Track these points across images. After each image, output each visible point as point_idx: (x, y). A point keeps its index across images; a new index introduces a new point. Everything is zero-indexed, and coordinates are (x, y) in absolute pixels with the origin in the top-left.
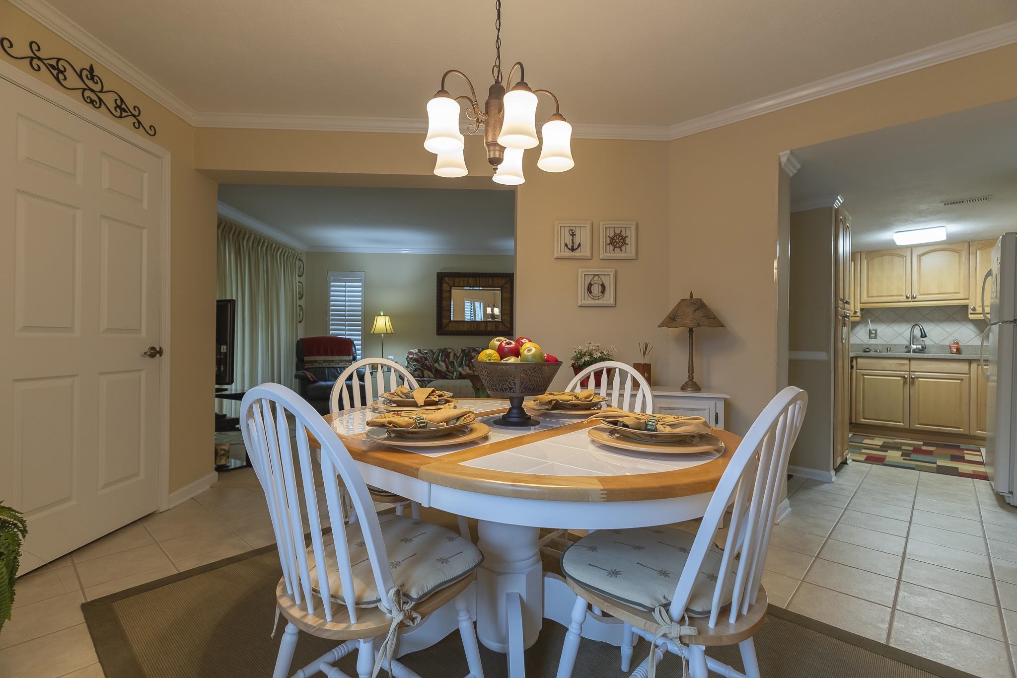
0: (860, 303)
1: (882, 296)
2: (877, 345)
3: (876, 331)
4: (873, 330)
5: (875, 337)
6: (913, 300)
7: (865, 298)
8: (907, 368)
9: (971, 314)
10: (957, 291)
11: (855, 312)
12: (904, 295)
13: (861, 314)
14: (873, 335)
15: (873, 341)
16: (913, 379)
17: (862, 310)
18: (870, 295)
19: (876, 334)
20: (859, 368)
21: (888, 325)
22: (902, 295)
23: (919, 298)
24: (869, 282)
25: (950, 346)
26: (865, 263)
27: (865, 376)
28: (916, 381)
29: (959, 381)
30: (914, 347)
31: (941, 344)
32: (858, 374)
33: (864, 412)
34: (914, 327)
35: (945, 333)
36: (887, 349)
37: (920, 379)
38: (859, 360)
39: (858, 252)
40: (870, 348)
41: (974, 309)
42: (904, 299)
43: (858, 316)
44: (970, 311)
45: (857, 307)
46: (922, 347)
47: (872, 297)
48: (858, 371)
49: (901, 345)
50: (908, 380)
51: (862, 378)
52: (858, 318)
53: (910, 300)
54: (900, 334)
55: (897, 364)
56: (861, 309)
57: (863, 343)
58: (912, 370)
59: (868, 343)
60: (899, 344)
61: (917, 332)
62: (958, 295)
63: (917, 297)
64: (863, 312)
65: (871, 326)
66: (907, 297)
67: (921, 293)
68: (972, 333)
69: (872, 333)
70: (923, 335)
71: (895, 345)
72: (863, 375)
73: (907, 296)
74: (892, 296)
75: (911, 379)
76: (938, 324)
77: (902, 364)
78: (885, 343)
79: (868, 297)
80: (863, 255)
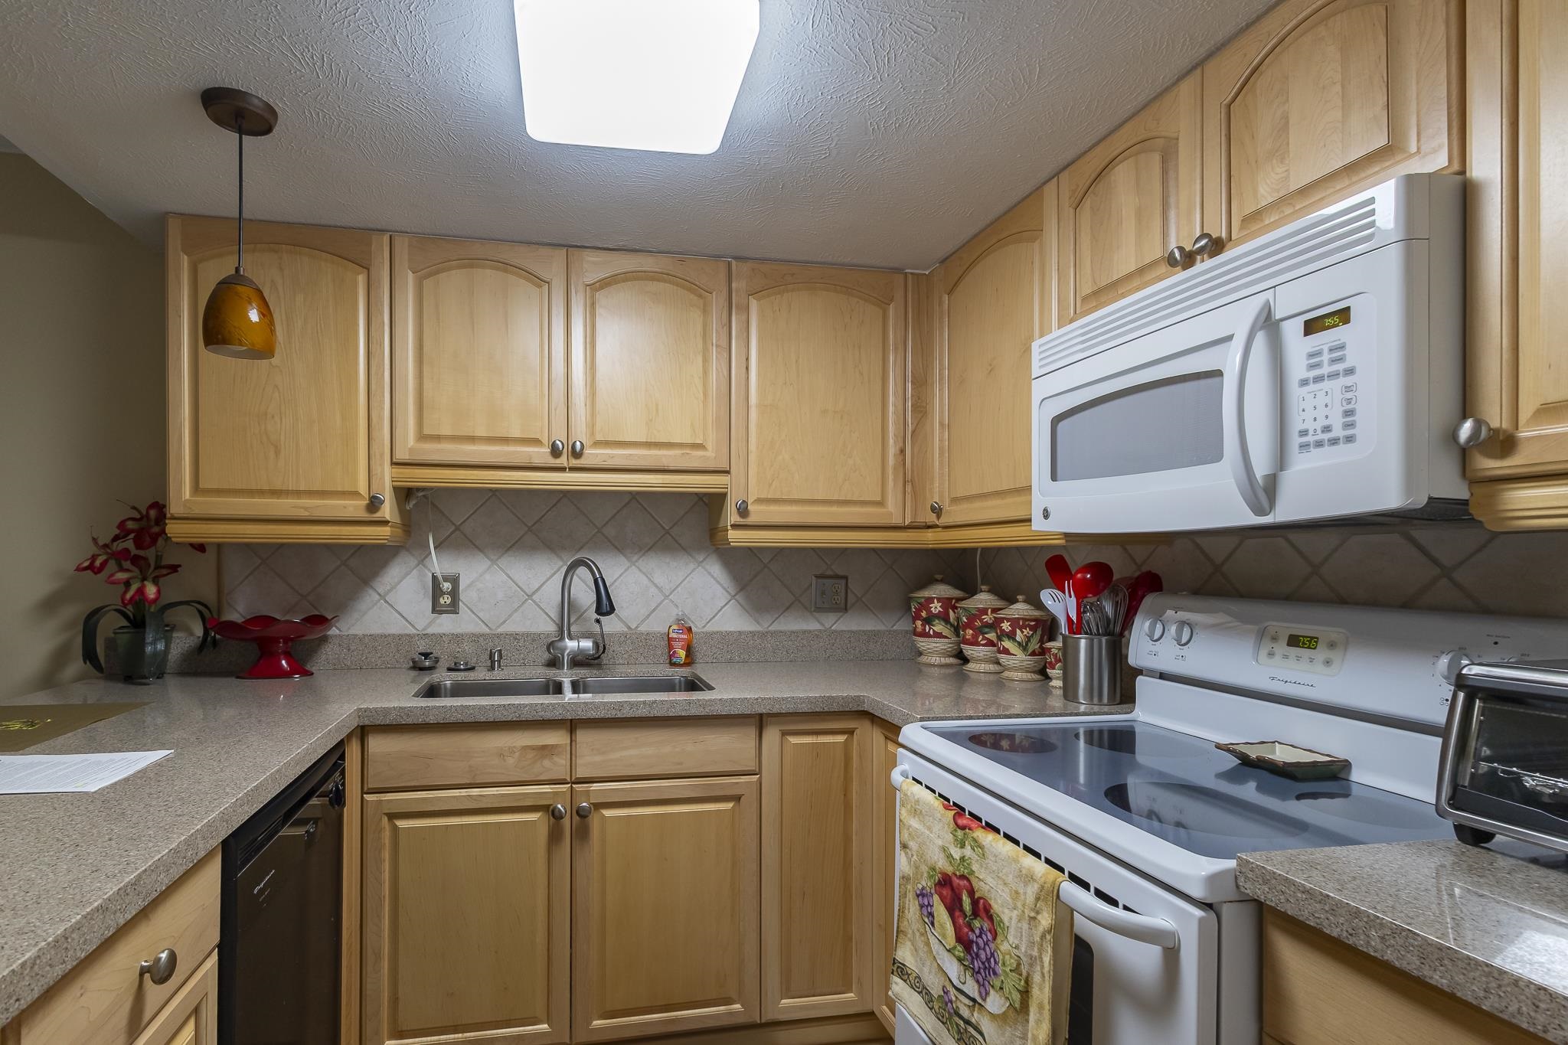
0: (393, 463)
1: (472, 439)
2: (457, 638)
3: (455, 580)
4: (446, 579)
5: (453, 608)
6: (574, 462)
7: (409, 444)
8: (558, 766)
9: (735, 526)
10: (699, 441)
11: (374, 504)
12: (545, 441)
13: (402, 511)
14: (446, 600)
15: (446, 624)
16: (582, 814)
17: (404, 494)
18: (426, 431)
19: (454, 594)
20: (372, 784)
21: (494, 562)
22: (536, 442)
23: (593, 456)
24: (426, 369)
25: (670, 640)
26: (408, 282)
27: (402, 824)
28: (594, 821)
29: (730, 805)
30: (571, 645)
31: (643, 628)
32: (370, 811)
33: (395, 1000)
34: (572, 568)
35: (653, 590)
36: (491, 656)
37: (608, 813)
38: (377, 745)
39: (383, 231)
40: (436, 652)
41: (743, 511)
42: (540, 454)
43: (385, 523)
44: (732, 516)
45: (382, 478)
46: (596, 645)
47: (438, 438)
48: (368, 797)
49: (533, 638)
50: (566, 821)
51: (387, 835)
52: (386, 531)
53: (563, 461)
54: (530, 596)
55: (525, 748)
56: (396, 489)
57: (411, 631)
58: (581, 773)
59: (430, 631)
60: (528, 635)
61: (583, 592)
62: (700, 453)
63: (586, 451)
64: (410, 506)
65: (439, 564)
66: (555, 452)
67: (599, 437)
68: (719, 591)
69: (443, 593)
70: (605, 606)
71: (515, 636)
72: (392, 816)
73: (554, 445)
74: (505, 440)
75: (576, 818)
76: (635, 558)
77: (544, 747)
78: (487, 631)
79: (422, 437)
80: (402, 246)
